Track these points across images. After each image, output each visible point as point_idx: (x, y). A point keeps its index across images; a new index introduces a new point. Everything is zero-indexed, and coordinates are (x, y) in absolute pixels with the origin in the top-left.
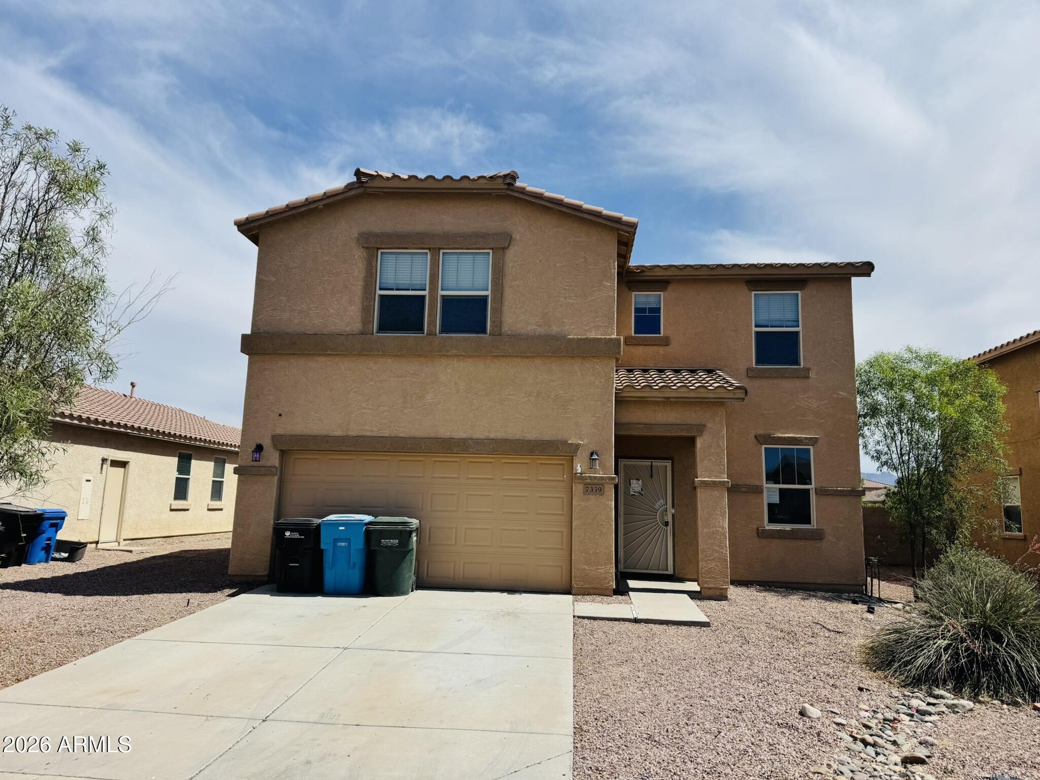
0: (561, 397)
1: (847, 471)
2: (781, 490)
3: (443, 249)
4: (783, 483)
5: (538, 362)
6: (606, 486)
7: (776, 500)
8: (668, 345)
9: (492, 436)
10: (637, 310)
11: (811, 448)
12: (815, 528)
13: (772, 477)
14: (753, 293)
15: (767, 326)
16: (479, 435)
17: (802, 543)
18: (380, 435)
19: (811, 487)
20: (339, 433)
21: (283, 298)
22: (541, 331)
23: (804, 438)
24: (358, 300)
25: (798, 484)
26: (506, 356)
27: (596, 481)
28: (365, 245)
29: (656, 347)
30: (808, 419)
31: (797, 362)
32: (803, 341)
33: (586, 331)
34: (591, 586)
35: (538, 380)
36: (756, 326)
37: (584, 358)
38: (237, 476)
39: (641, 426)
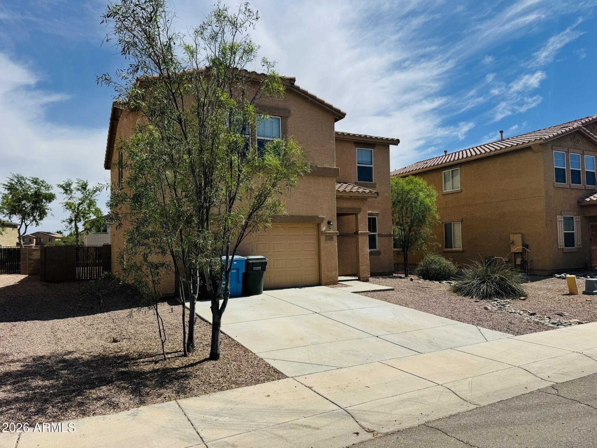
0: (315, 195)
1: (388, 226)
3: (257, 113)
5: (304, 177)
6: (334, 236)
11: (376, 217)
12: (377, 250)
14: (357, 148)
15: (361, 164)
19: (376, 234)
23: (375, 213)
25: (374, 232)
27: (330, 234)
30: (376, 205)
31: (372, 181)
32: (373, 171)
33: (324, 164)
34: (330, 281)
36: (358, 164)
37: (323, 177)
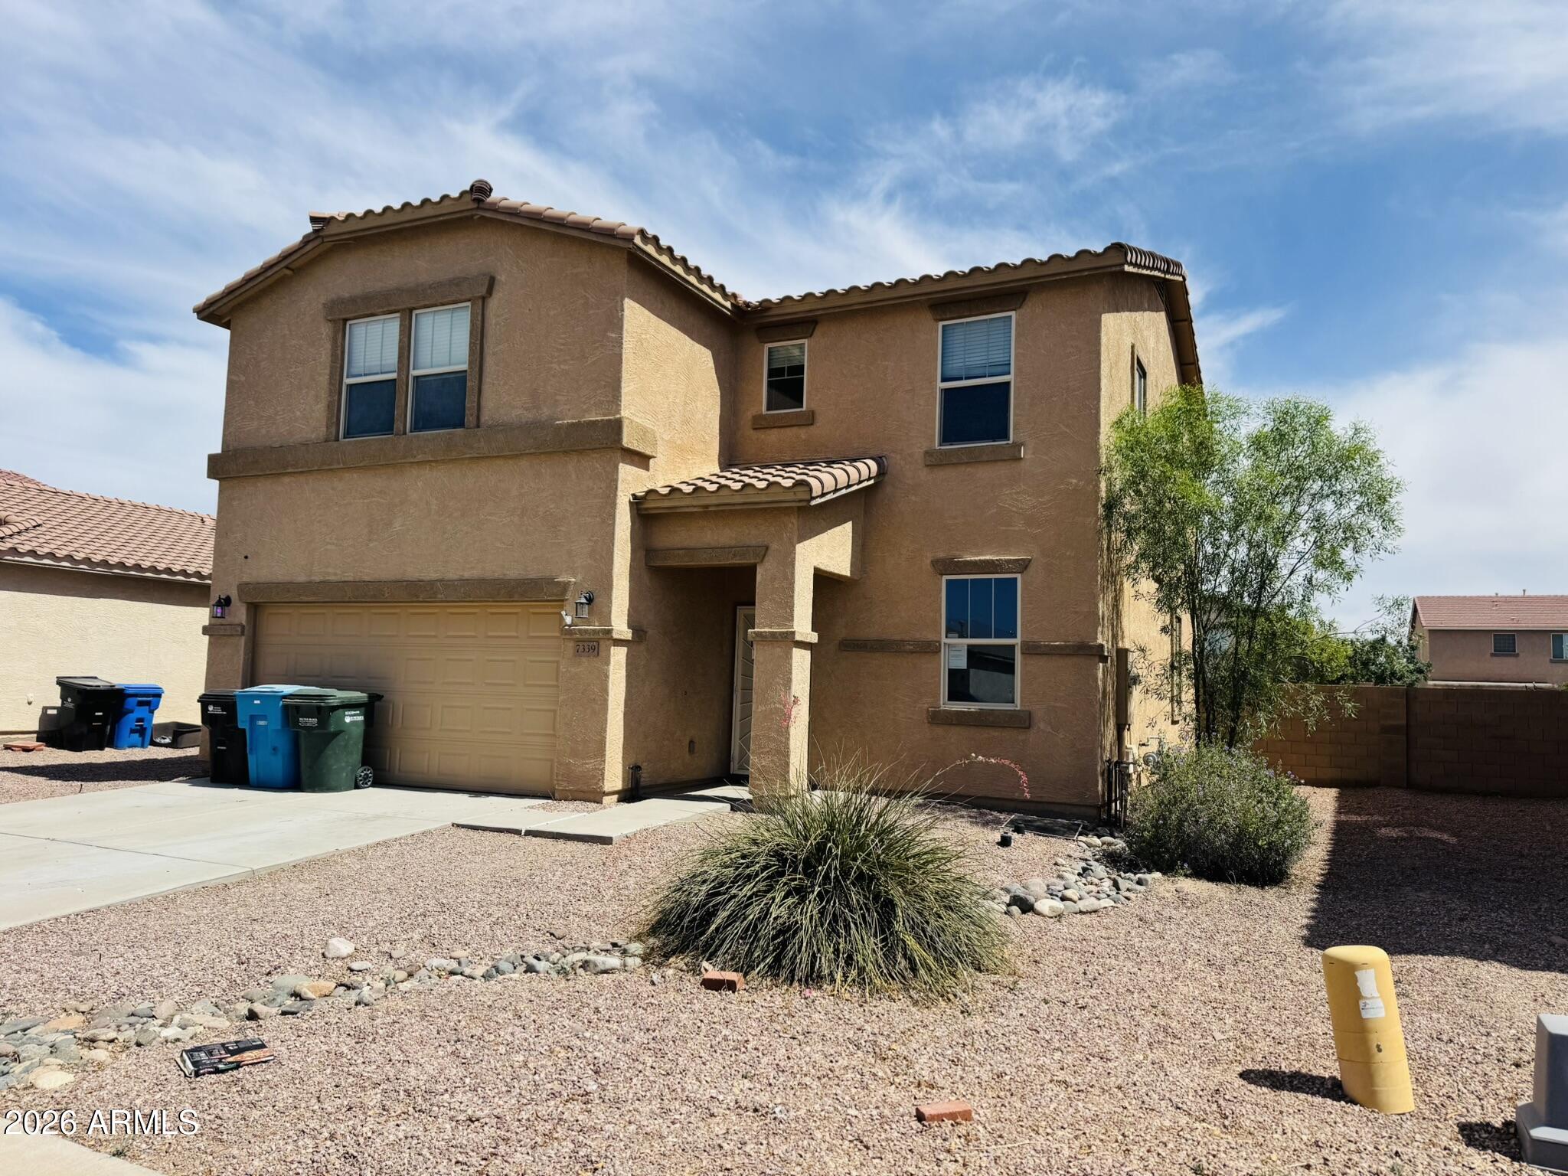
0: (551, 514)
1: (1076, 612)
2: (969, 646)
3: (416, 309)
4: (972, 637)
5: (524, 463)
6: (601, 643)
7: (962, 663)
8: (812, 424)
9: (467, 575)
10: (772, 372)
11: (1019, 576)
12: (1018, 708)
13: (956, 627)
14: (941, 323)
15: (960, 379)
16: (452, 574)
17: (996, 734)
18: (343, 579)
19: (1016, 641)
20: (302, 579)
21: (251, 402)
22: (529, 416)
23: (1006, 561)
24: (324, 395)
25: (995, 637)
26: (483, 457)
27: (587, 636)
28: (329, 318)
29: (795, 429)
30: (1017, 528)
31: (1004, 435)
32: (1015, 398)
33: (585, 411)
34: (575, 788)
35: (523, 491)
36: (943, 380)
37: (580, 452)
38: (207, 637)
39: (681, 552)
